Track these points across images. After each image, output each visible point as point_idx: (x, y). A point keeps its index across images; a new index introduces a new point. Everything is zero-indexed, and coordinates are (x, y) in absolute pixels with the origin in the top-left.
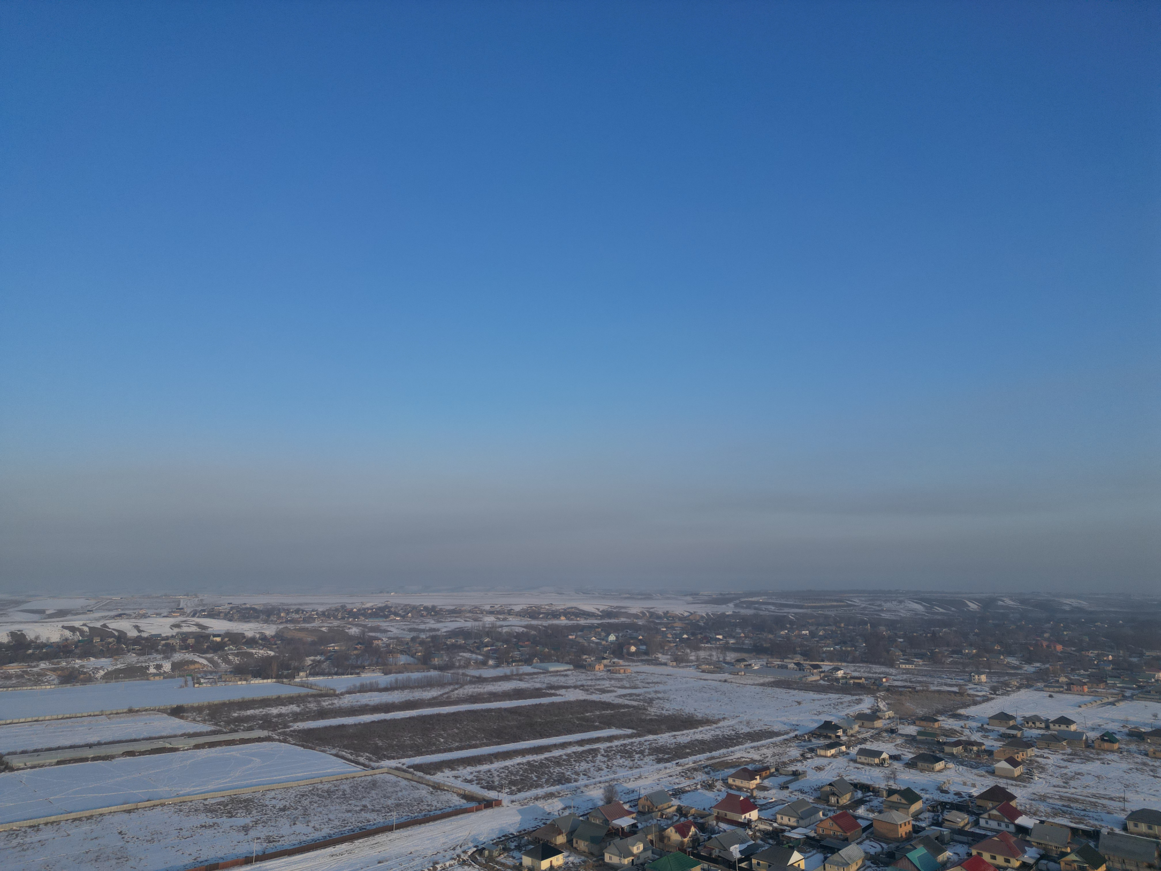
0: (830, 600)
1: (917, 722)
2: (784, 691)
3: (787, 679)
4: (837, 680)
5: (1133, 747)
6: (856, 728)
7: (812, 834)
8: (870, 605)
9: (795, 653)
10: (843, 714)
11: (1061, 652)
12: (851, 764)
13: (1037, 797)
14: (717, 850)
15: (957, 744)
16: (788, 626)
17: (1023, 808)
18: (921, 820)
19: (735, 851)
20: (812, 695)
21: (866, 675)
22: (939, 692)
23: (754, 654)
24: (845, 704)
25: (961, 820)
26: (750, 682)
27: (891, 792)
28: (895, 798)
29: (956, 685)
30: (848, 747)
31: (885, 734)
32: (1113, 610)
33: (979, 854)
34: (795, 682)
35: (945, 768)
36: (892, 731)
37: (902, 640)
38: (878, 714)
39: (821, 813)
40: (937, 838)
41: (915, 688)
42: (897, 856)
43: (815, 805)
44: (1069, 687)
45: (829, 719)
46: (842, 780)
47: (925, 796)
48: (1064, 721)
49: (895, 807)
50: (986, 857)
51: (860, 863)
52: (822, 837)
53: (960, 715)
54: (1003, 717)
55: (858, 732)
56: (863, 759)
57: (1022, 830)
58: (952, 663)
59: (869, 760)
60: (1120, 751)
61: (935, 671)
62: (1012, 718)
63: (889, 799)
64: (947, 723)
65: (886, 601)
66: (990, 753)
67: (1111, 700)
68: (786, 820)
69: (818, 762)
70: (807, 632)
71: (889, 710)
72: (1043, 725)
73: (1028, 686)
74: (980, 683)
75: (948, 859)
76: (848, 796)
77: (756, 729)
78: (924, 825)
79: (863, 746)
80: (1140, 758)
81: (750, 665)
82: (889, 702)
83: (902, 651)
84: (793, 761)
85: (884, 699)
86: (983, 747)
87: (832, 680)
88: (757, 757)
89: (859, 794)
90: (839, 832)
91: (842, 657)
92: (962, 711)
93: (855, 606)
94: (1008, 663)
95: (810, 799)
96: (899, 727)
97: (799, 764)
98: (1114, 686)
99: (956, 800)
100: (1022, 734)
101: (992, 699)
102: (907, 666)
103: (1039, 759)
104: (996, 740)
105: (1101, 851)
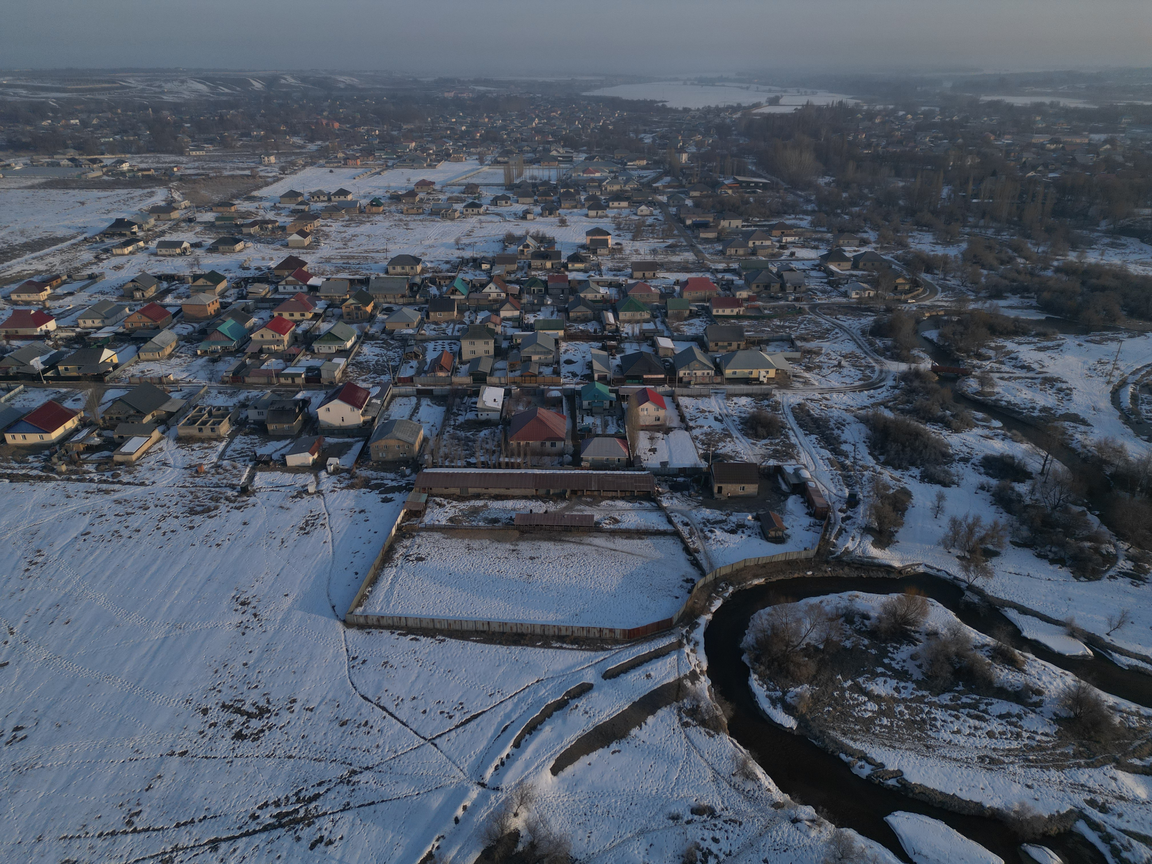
0: (100, 81)
1: (214, 209)
2: (61, 192)
3: (62, 178)
4: (123, 173)
5: (393, 208)
6: (152, 221)
7: (121, 330)
8: (148, 85)
9: (67, 147)
10: (136, 209)
11: (339, 130)
12: (153, 258)
13: (323, 260)
14: (15, 368)
15: (253, 224)
16: (50, 114)
17: (313, 271)
18: (227, 297)
19: (37, 363)
20: (96, 193)
21: (155, 165)
22: (232, 177)
23: (12, 151)
24: (137, 199)
25: (263, 290)
26: (16, 185)
27: (196, 277)
28: (201, 282)
29: (248, 169)
30: (146, 242)
31: (183, 224)
32: (378, 86)
33: (280, 315)
34: (74, 181)
35: (245, 248)
36: (190, 220)
37: (188, 125)
38: (173, 205)
39: (127, 310)
40: (243, 309)
41: (208, 175)
42: (208, 332)
43: (120, 303)
44: (345, 162)
45: (120, 216)
46: (144, 274)
47: (228, 275)
48: (343, 192)
49: (202, 289)
50: (286, 316)
51: (174, 345)
52: (133, 331)
53: (254, 197)
54: (292, 195)
55: (155, 226)
56: (164, 251)
57: (314, 289)
58: (242, 146)
59: (170, 251)
60: (384, 212)
61: (226, 156)
62: (300, 194)
63: (195, 284)
64: (243, 206)
65: (166, 81)
66: (283, 228)
67: (378, 170)
68: (89, 323)
69: (115, 261)
70: (77, 121)
71: (184, 199)
72: (326, 198)
73: (312, 164)
74: (269, 165)
75: (254, 324)
76: (153, 288)
77: (34, 237)
78: (230, 301)
79: (162, 239)
80: (398, 216)
81: (9, 165)
82: (184, 191)
83: (190, 137)
84: (85, 266)
85: (178, 189)
86: (277, 224)
87: (117, 174)
88: (41, 267)
89: (165, 285)
90: (149, 322)
91: (125, 148)
92: (255, 193)
93: (130, 87)
94: (294, 143)
95: (113, 299)
96: (196, 215)
97: (94, 267)
98: (380, 158)
99: (258, 273)
100: (309, 208)
101: (282, 178)
102: (198, 153)
103: (324, 228)
104: (287, 216)
105: (371, 292)
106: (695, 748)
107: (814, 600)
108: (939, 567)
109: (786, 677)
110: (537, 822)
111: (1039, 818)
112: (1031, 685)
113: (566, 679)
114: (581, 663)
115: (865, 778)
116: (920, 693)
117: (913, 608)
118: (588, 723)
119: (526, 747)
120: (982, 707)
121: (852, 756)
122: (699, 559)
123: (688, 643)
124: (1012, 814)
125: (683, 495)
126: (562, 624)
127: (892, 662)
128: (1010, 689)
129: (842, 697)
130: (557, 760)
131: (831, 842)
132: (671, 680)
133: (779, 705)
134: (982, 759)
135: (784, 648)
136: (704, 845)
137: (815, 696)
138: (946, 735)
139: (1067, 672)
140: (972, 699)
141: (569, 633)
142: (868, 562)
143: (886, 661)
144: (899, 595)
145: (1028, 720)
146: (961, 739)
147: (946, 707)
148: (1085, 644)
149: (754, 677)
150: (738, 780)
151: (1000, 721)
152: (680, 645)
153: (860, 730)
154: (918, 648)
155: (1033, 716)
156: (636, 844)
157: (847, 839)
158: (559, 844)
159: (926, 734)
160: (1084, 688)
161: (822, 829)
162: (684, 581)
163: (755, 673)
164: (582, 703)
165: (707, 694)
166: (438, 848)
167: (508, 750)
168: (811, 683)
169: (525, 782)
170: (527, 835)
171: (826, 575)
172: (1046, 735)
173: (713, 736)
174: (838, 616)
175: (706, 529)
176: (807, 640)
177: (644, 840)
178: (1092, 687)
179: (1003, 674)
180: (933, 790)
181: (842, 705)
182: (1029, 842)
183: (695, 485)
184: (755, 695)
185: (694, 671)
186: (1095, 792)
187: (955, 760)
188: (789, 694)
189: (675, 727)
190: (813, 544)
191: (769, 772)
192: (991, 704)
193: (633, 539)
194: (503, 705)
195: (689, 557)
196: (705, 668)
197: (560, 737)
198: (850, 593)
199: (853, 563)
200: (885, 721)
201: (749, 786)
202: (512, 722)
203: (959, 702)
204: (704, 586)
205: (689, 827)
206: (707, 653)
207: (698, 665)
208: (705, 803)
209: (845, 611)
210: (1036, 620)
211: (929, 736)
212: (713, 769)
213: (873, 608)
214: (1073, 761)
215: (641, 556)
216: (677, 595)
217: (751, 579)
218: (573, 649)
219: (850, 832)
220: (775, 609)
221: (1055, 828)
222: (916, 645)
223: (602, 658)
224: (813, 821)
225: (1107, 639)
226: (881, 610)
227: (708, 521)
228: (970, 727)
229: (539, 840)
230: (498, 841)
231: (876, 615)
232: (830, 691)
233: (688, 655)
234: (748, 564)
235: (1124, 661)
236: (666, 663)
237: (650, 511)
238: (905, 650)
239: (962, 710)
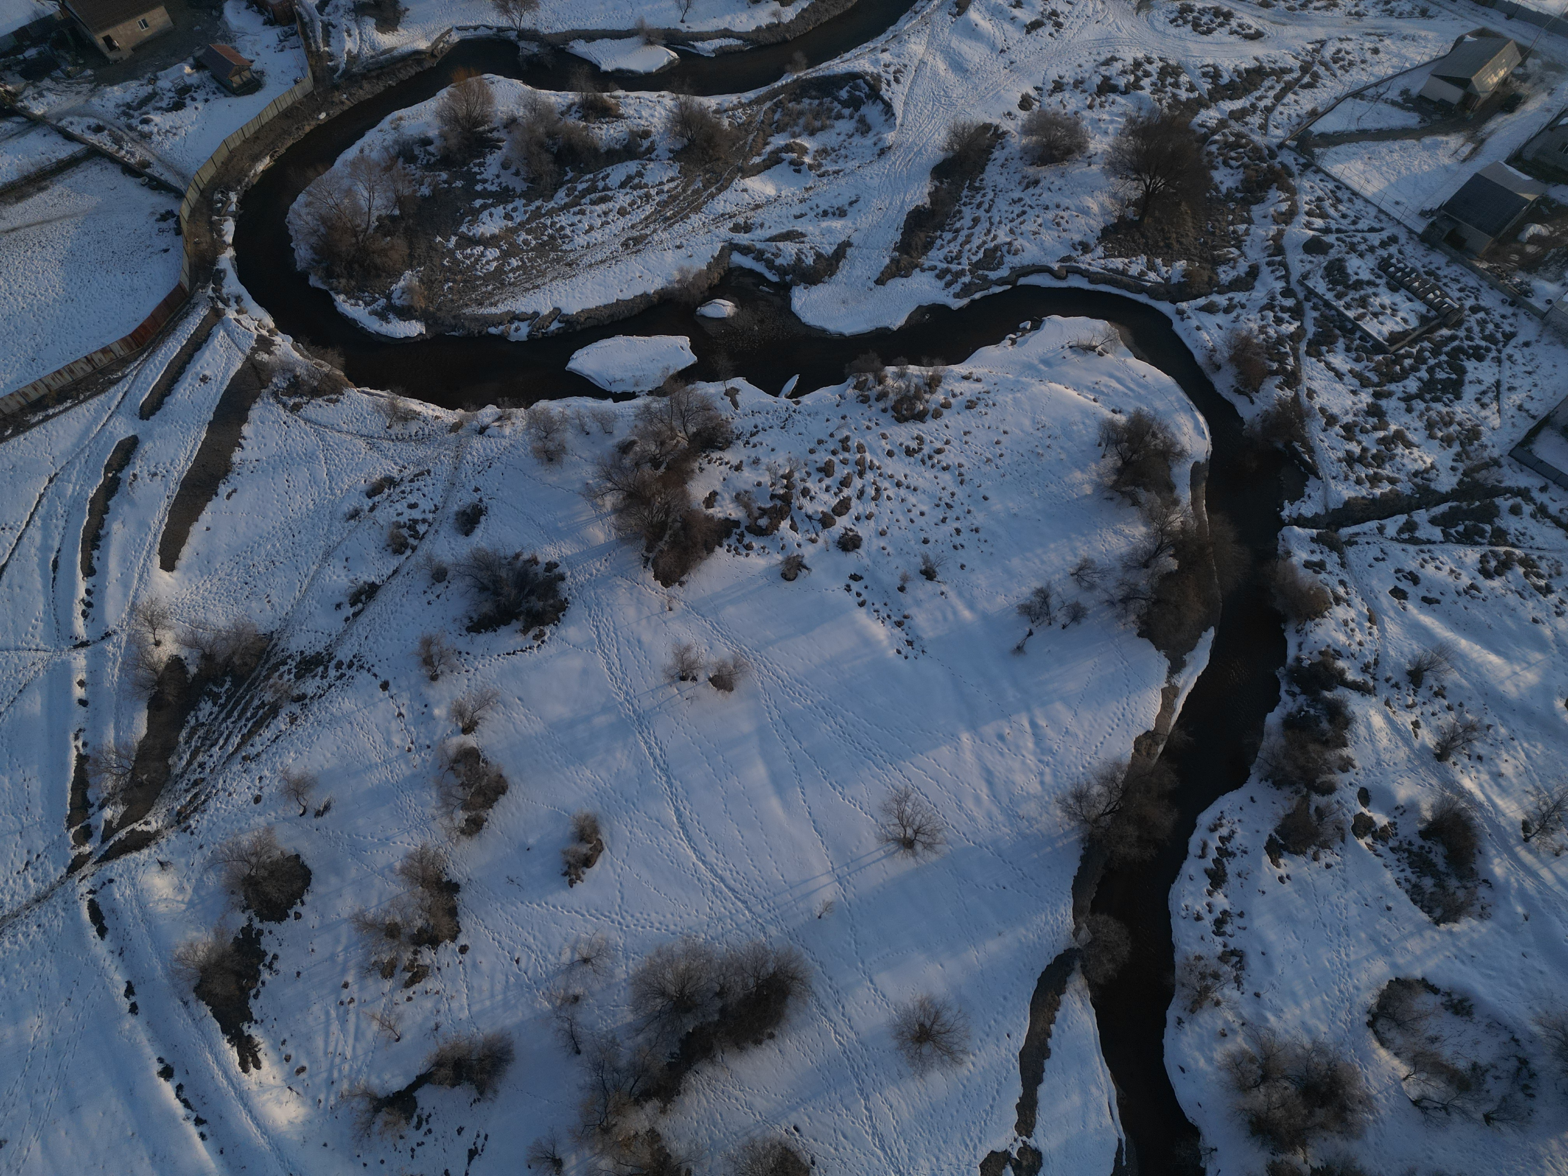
106: (326, 427)
107: (351, 153)
108: (473, 24)
109: (379, 276)
110: (192, 632)
111: (699, 275)
112: (635, 129)
113: (91, 453)
114: (95, 420)
115: (526, 339)
116: (533, 207)
117: (473, 99)
118: (167, 486)
119: (105, 565)
120: (601, 184)
121: (501, 324)
122: (157, 175)
123: (228, 306)
124: (676, 285)
125: (56, 80)
126: (22, 385)
127: (486, 185)
128: (618, 147)
129: (455, 261)
130: (161, 553)
131: (529, 426)
132: (239, 365)
133: (391, 316)
134: (625, 245)
135: (354, 240)
136: (403, 519)
137: (425, 279)
138: (581, 240)
139: (662, 93)
140: (587, 181)
141: (43, 391)
142: (387, 60)
143: (479, 187)
144: (449, 88)
145: (649, 173)
146: (597, 236)
147: (565, 207)
148: (666, 46)
149: (340, 298)
150: (398, 429)
151: (624, 191)
152: (217, 315)
153: (494, 289)
154: (504, 150)
155: (651, 165)
156: (329, 571)
157: (542, 413)
158: (238, 633)
159: (561, 251)
160: (685, 103)
161: (514, 420)
162: (157, 220)
163: (338, 293)
164: (139, 466)
165: (297, 355)
166: (85, 745)
167: (82, 587)
168: (411, 267)
169: (138, 602)
170: (190, 653)
171: (346, 108)
172: (672, 180)
173: (337, 401)
174: (394, 159)
175: (134, 122)
176: (375, 213)
177: (336, 560)
178: (691, 97)
179: (603, 132)
180: (597, 308)
181: (460, 272)
182: (700, 305)
183: (62, 53)
184: (355, 320)
185: (260, 337)
186: (735, 215)
187: (602, 262)
188: (395, 296)
189: (285, 418)
190: (302, 69)
191: (426, 398)
192: (608, 175)
193: (30, 195)
194: (25, 540)
195: (140, 180)
196: (272, 325)
197: (143, 525)
198: (389, 118)
199: (369, 71)
200: (515, 262)
201: (414, 427)
202: (59, 551)
203: (577, 193)
204: (193, 212)
205: (376, 513)
206: (261, 305)
207: (261, 326)
208: (377, 477)
209: (397, 147)
210: (607, 43)
211: (566, 251)
212: (362, 436)
213: (428, 124)
214: (705, 194)
215: (65, 217)
216: (164, 247)
217: (251, 167)
218: (66, 409)
219: (542, 404)
220: (310, 193)
221: (716, 275)
222: (500, 148)
223: (121, 395)
224: (500, 419)
225: (683, 28)
226: (437, 122)
227: (129, 106)
228: (599, 216)
229: (211, 647)
230: (160, 682)
231: (436, 132)
232: (437, 263)
233: (238, 321)
234: (232, 147)
235: (707, 47)
236: (215, 348)
237: (20, 134)
238: (491, 161)
239: (583, 201)
